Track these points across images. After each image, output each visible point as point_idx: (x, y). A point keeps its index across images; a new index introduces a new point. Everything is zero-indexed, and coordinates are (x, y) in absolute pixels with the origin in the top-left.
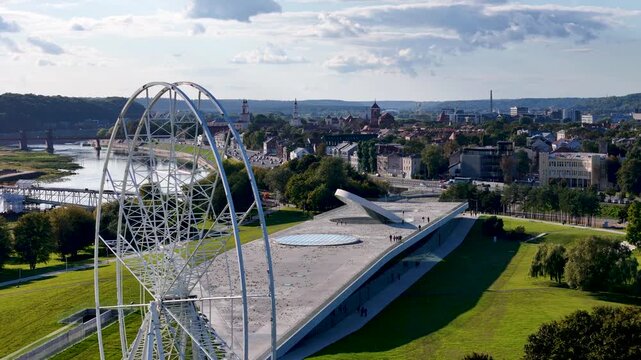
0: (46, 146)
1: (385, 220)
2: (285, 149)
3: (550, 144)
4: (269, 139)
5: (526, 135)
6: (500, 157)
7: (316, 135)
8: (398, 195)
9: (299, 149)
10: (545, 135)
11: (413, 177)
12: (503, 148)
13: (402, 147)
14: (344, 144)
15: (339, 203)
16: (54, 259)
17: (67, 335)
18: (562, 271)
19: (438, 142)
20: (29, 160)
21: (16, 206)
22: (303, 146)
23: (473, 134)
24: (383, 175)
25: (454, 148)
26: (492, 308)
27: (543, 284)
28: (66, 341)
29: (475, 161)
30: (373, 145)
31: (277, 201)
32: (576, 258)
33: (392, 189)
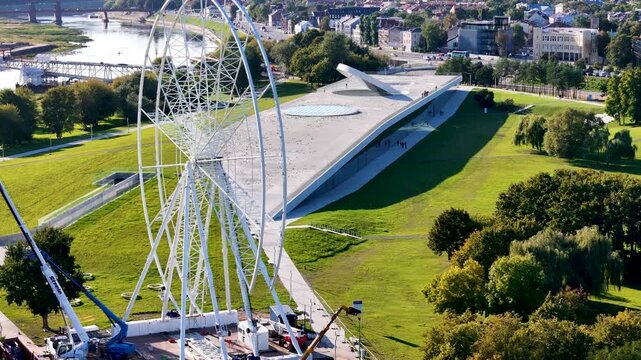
0: (54, 18)
1: (382, 92)
2: (290, 22)
3: (546, 17)
4: (275, 12)
5: (524, 9)
6: (496, 31)
7: (319, 8)
8: (398, 68)
9: (304, 22)
10: (543, 8)
11: (413, 50)
12: (499, 23)
13: (403, 21)
14: (347, 17)
15: (341, 77)
16: (78, 129)
17: (102, 195)
18: (542, 140)
19: (438, 15)
20: (39, 33)
21: (35, 80)
22: (308, 19)
23: (472, 8)
24: (385, 49)
25: (453, 22)
26: (477, 173)
27: (525, 152)
28: (100, 201)
29: (472, 35)
30: (374, 18)
31: (283, 74)
32: (555, 129)
33: (392, 62)
